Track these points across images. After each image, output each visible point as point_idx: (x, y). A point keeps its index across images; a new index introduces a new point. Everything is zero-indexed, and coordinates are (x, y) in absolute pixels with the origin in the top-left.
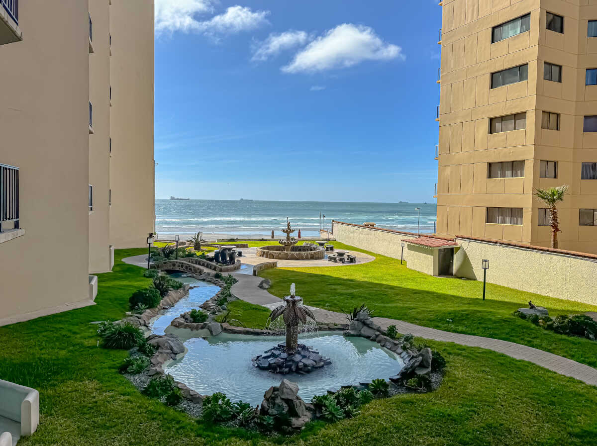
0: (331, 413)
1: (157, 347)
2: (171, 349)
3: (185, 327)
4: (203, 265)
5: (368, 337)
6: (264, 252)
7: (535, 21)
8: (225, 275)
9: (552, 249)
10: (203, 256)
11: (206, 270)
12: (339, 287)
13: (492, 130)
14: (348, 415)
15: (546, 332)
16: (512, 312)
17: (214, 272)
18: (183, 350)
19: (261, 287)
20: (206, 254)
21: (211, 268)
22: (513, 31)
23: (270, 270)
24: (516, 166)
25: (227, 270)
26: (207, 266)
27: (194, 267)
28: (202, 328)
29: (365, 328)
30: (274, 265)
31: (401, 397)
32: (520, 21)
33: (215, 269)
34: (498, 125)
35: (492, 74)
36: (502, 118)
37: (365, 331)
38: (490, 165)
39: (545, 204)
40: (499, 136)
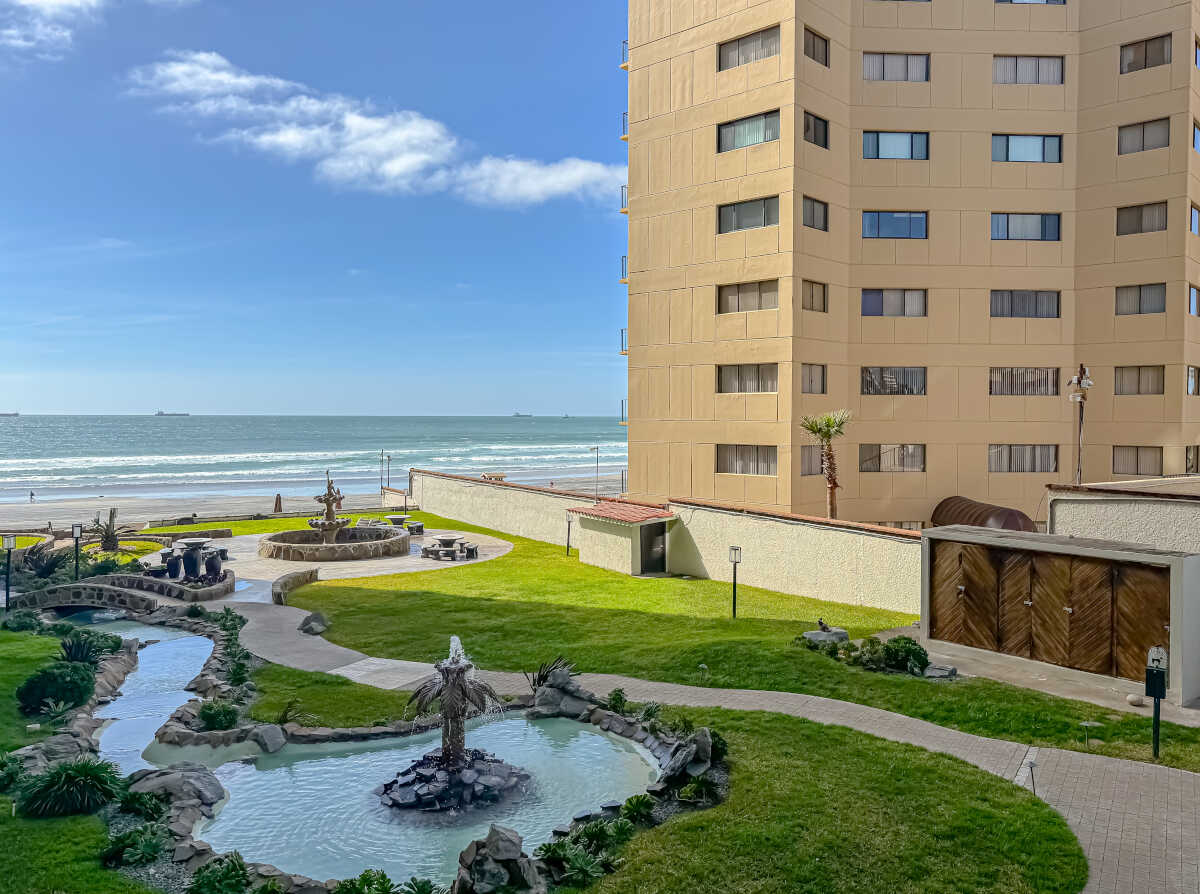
0: (582, 871)
1: (166, 797)
2: (199, 795)
3: (197, 742)
4: (150, 589)
5: (574, 716)
6: (280, 548)
7: (788, 123)
8: (209, 607)
10: (135, 567)
11: (162, 601)
12: (468, 615)
13: (721, 308)
14: (607, 867)
16: (792, 637)
17: (185, 605)
18: (221, 795)
19: (306, 629)
20: (142, 560)
21: (169, 595)
22: (752, 135)
23: (306, 589)
24: (764, 373)
25: (211, 597)
26: (162, 591)
27: (132, 596)
28: (239, 739)
29: (567, 699)
30: (312, 576)
31: (680, 821)
32: (762, 122)
33: (180, 596)
34: (732, 300)
35: (720, 208)
36: (740, 287)
37: (567, 704)
38: (720, 368)
40: (733, 319)
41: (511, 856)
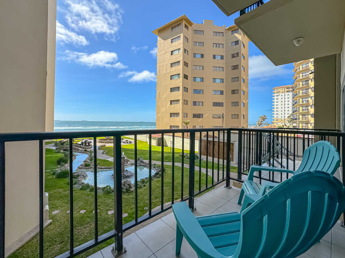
0: (140, 186)
1: (78, 176)
2: (83, 176)
3: (84, 169)
4: (79, 147)
5: (143, 166)
6: (100, 141)
7: (181, 76)
8: (88, 150)
9: (187, 137)
10: (77, 144)
11: (80, 149)
12: (129, 151)
13: (171, 104)
14: (144, 186)
15: (187, 159)
16: (179, 155)
17: (84, 149)
18: (87, 176)
19: (103, 153)
21: (82, 148)
23: (103, 148)
24: (177, 114)
25: (88, 148)
26: (80, 147)
27: (76, 148)
28: (90, 168)
29: (142, 163)
30: (105, 145)
31: (156, 179)
32: (177, 76)
33: (83, 148)
34: (173, 103)
35: (171, 88)
36: (174, 101)
37: (142, 164)
38: (171, 113)
39: (185, 125)
40: (173, 106)
41: (129, 183)
